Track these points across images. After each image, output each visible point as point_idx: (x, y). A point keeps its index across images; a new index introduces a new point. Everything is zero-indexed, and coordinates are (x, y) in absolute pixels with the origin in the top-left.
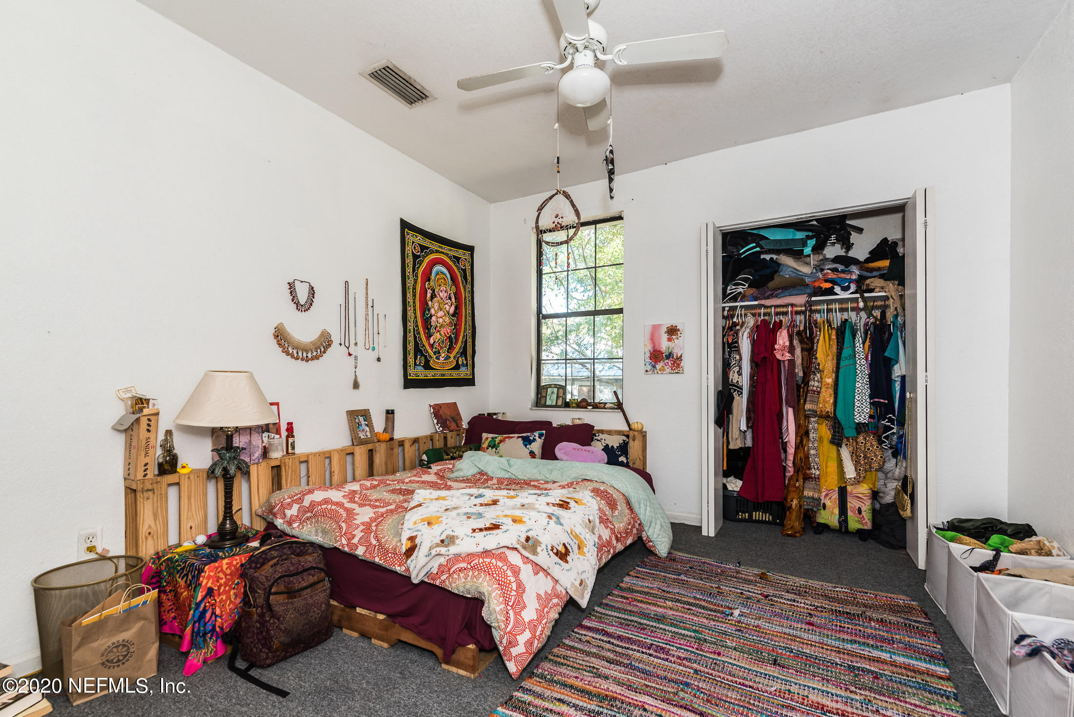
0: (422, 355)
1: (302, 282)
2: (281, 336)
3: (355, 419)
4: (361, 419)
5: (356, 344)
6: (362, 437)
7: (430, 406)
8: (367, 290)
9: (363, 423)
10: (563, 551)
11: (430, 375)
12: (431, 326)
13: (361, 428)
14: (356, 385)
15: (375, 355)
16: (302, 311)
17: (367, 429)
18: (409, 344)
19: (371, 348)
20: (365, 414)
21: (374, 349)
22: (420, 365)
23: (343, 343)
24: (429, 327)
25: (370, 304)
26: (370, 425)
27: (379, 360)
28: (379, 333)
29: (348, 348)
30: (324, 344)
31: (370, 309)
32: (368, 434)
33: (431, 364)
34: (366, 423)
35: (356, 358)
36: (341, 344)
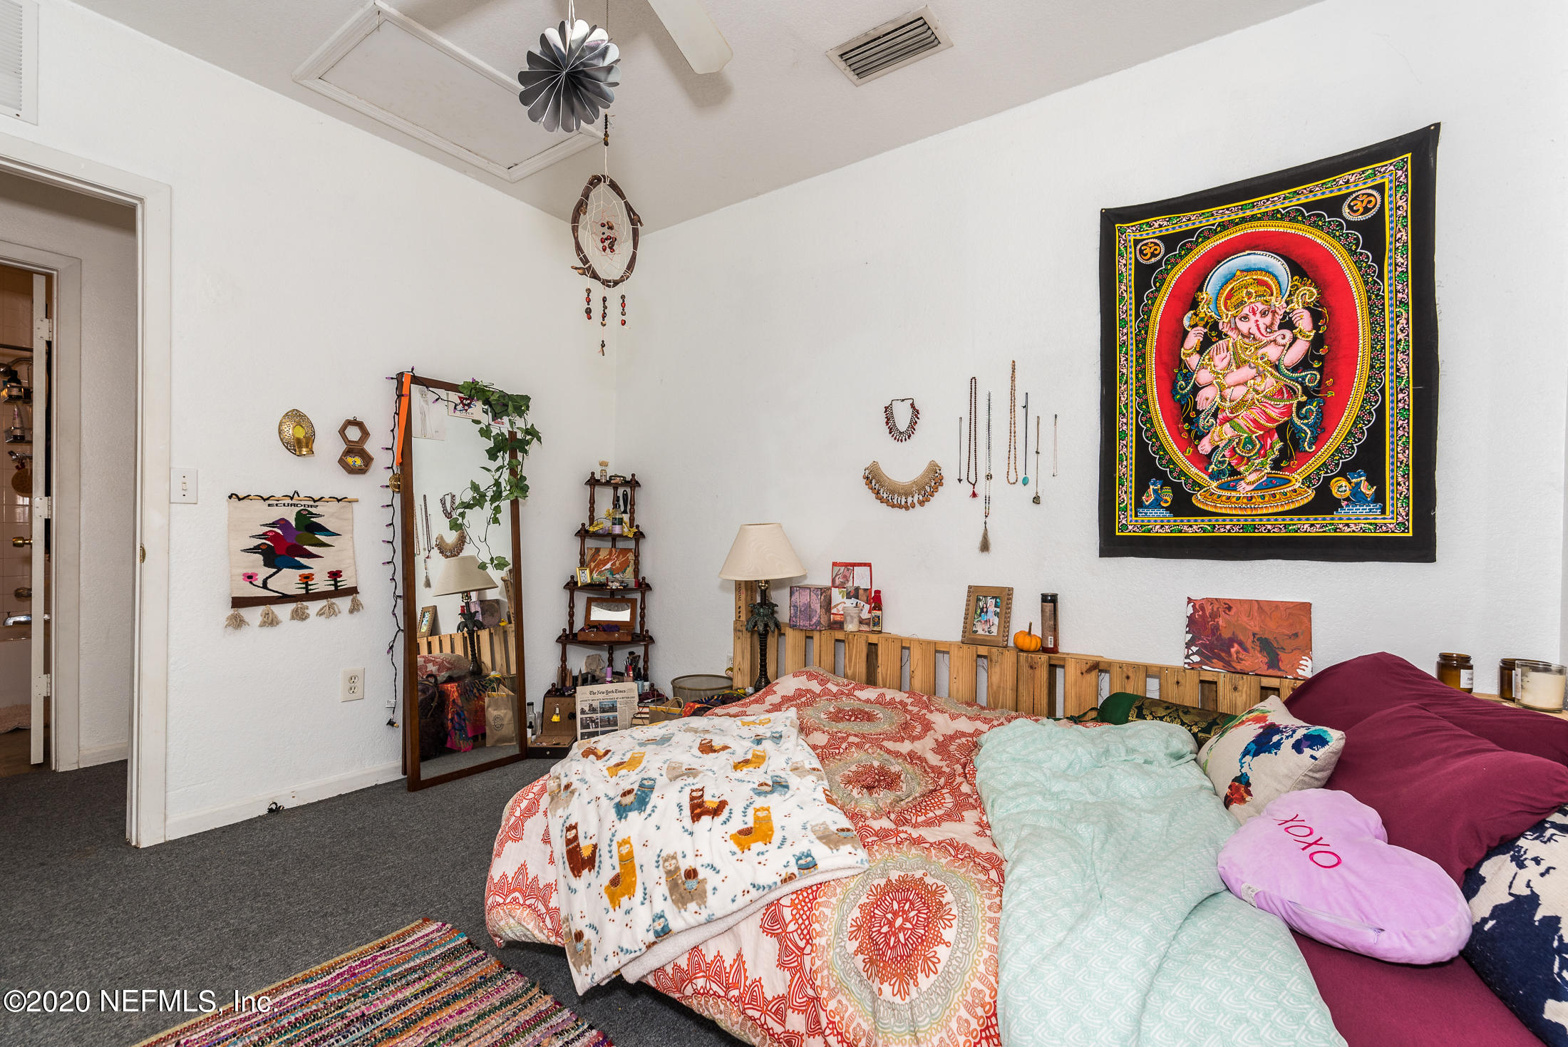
0: (1166, 482)
1: (903, 400)
2: (874, 479)
3: (980, 600)
4: (991, 602)
5: (989, 477)
6: (980, 632)
7: (1190, 600)
8: (1013, 380)
9: (992, 609)
10: (586, 853)
11: (1192, 527)
12: (1199, 413)
13: (984, 618)
14: (985, 547)
15: (1030, 492)
16: (902, 441)
17: (996, 620)
18: (1121, 462)
19: (1020, 479)
20: (1003, 597)
21: (1025, 482)
22: (1156, 504)
23: (964, 477)
24: (1193, 415)
25: (1020, 401)
26: (1005, 616)
27: (1036, 500)
28: (1037, 453)
29: (974, 485)
30: (932, 482)
31: (1020, 412)
32: (994, 630)
33: (1198, 500)
34: (998, 610)
35: (987, 500)
36: (960, 480)
